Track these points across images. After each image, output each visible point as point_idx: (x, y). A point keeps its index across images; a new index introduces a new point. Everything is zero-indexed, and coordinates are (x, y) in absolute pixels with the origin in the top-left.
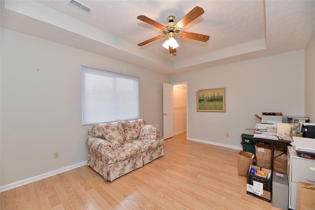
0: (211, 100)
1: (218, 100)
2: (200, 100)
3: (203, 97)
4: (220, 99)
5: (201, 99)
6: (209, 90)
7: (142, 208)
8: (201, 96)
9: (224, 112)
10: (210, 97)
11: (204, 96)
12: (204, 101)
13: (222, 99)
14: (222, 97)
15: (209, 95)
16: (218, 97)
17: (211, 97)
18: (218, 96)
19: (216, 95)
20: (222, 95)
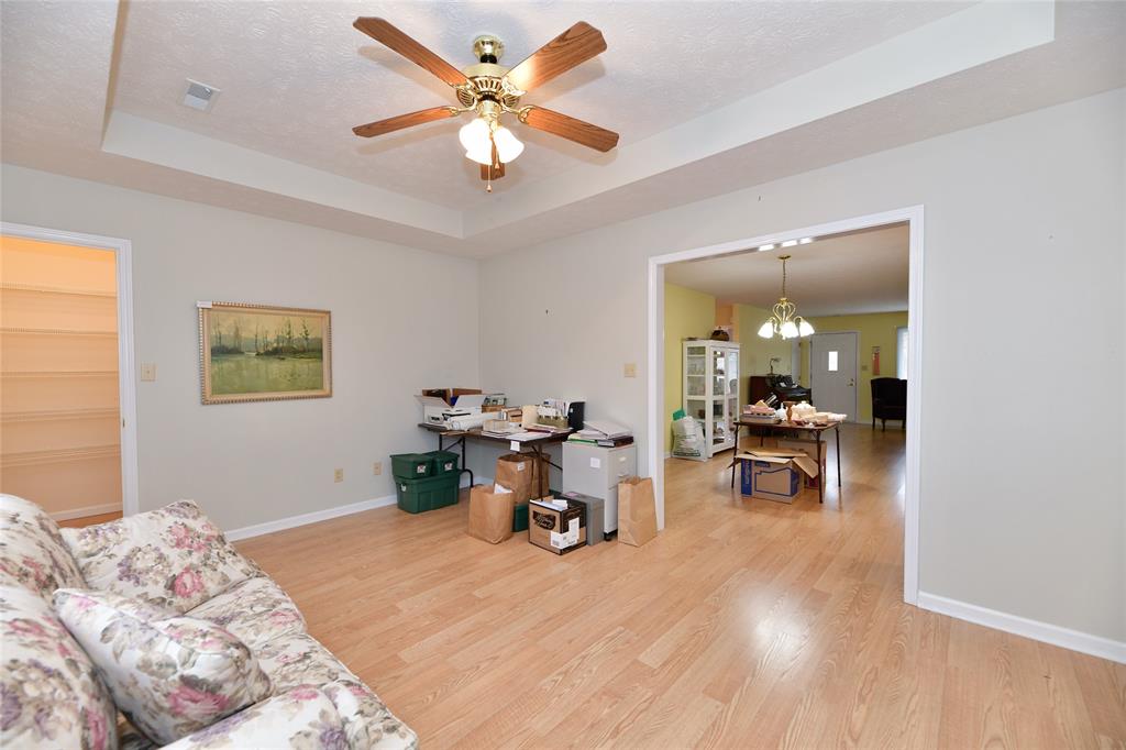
0: (276, 353)
1: (304, 351)
2: (220, 351)
3: (237, 335)
4: (313, 351)
5: (224, 342)
6: (266, 311)
7: (617, 728)
8: (224, 332)
9: (329, 396)
10: (271, 338)
11: (244, 334)
12: (242, 353)
13: (321, 351)
14: (321, 341)
15: (269, 330)
16: (305, 343)
17: (278, 341)
18: (307, 339)
19: (296, 335)
20: (320, 336)
